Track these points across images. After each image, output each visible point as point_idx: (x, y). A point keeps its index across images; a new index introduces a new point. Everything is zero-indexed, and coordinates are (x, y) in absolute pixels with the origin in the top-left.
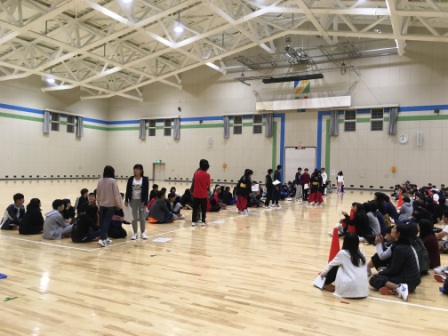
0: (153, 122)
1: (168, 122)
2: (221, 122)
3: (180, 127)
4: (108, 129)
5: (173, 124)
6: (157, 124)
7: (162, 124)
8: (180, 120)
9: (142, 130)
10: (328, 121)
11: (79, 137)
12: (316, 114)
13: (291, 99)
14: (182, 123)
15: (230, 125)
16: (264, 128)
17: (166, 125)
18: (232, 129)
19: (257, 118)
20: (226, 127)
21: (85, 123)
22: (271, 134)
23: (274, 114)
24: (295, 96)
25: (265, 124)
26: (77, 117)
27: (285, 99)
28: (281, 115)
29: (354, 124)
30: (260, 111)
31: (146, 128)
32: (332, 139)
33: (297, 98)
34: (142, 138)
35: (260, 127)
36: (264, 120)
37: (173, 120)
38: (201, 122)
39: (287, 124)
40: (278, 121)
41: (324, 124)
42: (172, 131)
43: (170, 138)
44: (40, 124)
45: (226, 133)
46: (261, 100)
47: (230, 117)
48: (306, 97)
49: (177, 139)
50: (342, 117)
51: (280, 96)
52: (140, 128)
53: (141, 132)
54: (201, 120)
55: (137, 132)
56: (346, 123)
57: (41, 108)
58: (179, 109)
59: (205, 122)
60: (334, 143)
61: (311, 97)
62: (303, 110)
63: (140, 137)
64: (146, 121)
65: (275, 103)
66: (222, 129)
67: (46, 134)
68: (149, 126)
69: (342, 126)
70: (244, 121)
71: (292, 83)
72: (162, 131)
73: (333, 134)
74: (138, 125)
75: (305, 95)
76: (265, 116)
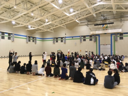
0: (57, 38)
1: (62, 38)
2: (79, 38)
3: (66, 39)
4: (43, 41)
5: (63, 39)
6: (58, 39)
7: (60, 39)
8: (66, 37)
9: (54, 40)
10: (114, 37)
11: (36, 43)
12: (110, 35)
13: (102, 30)
14: (67, 38)
15: (82, 39)
16: (93, 39)
17: (61, 39)
18: (82, 40)
19: (91, 36)
20: (81, 39)
21: (37, 39)
22: (96, 41)
23: (97, 35)
24: (103, 29)
25: (93, 38)
26: (35, 38)
27: (100, 30)
28: (99, 35)
29: (123, 37)
30: (92, 34)
31: (55, 40)
32: (116, 42)
33: (104, 30)
34: (54, 43)
35: (92, 39)
36: (93, 37)
37: (63, 37)
38: (73, 38)
39: (101, 38)
40: (98, 37)
41: (113, 37)
42: (63, 41)
43: (63, 43)
44: (26, 40)
45: (81, 41)
46: (92, 31)
47: (82, 36)
48: (107, 30)
49: (65, 43)
50: (119, 35)
51: (98, 30)
52: (53, 40)
53: (53, 41)
54: (72, 37)
55: (52, 41)
56: (120, 37)
57: (26, 35)
58: (66, 34)
59: (74, 38)
60: (116, 43)
61: (108, 30)
62: (106, 34)
63: (53, 43)
64: (55, 38)
65: (97, 31)
66: (79, 40)
67: (27, 43)
68: (56, 39)
69: (119, 38)
70: (86, 37)
71: (102, 26)
72: (60, 41)
73: (116, 40)
74: (52, 39)
75: (106, 29)
76: (93, 35)
